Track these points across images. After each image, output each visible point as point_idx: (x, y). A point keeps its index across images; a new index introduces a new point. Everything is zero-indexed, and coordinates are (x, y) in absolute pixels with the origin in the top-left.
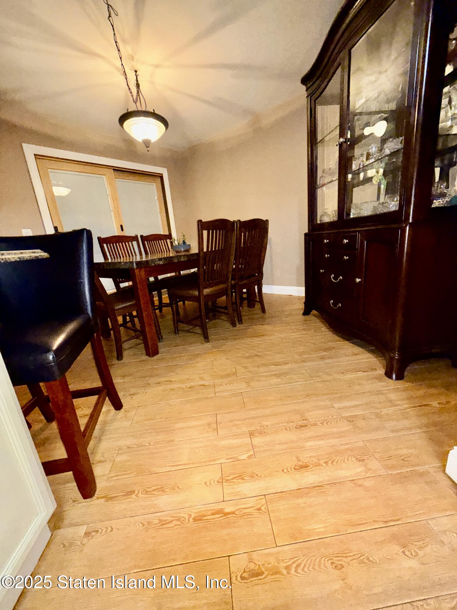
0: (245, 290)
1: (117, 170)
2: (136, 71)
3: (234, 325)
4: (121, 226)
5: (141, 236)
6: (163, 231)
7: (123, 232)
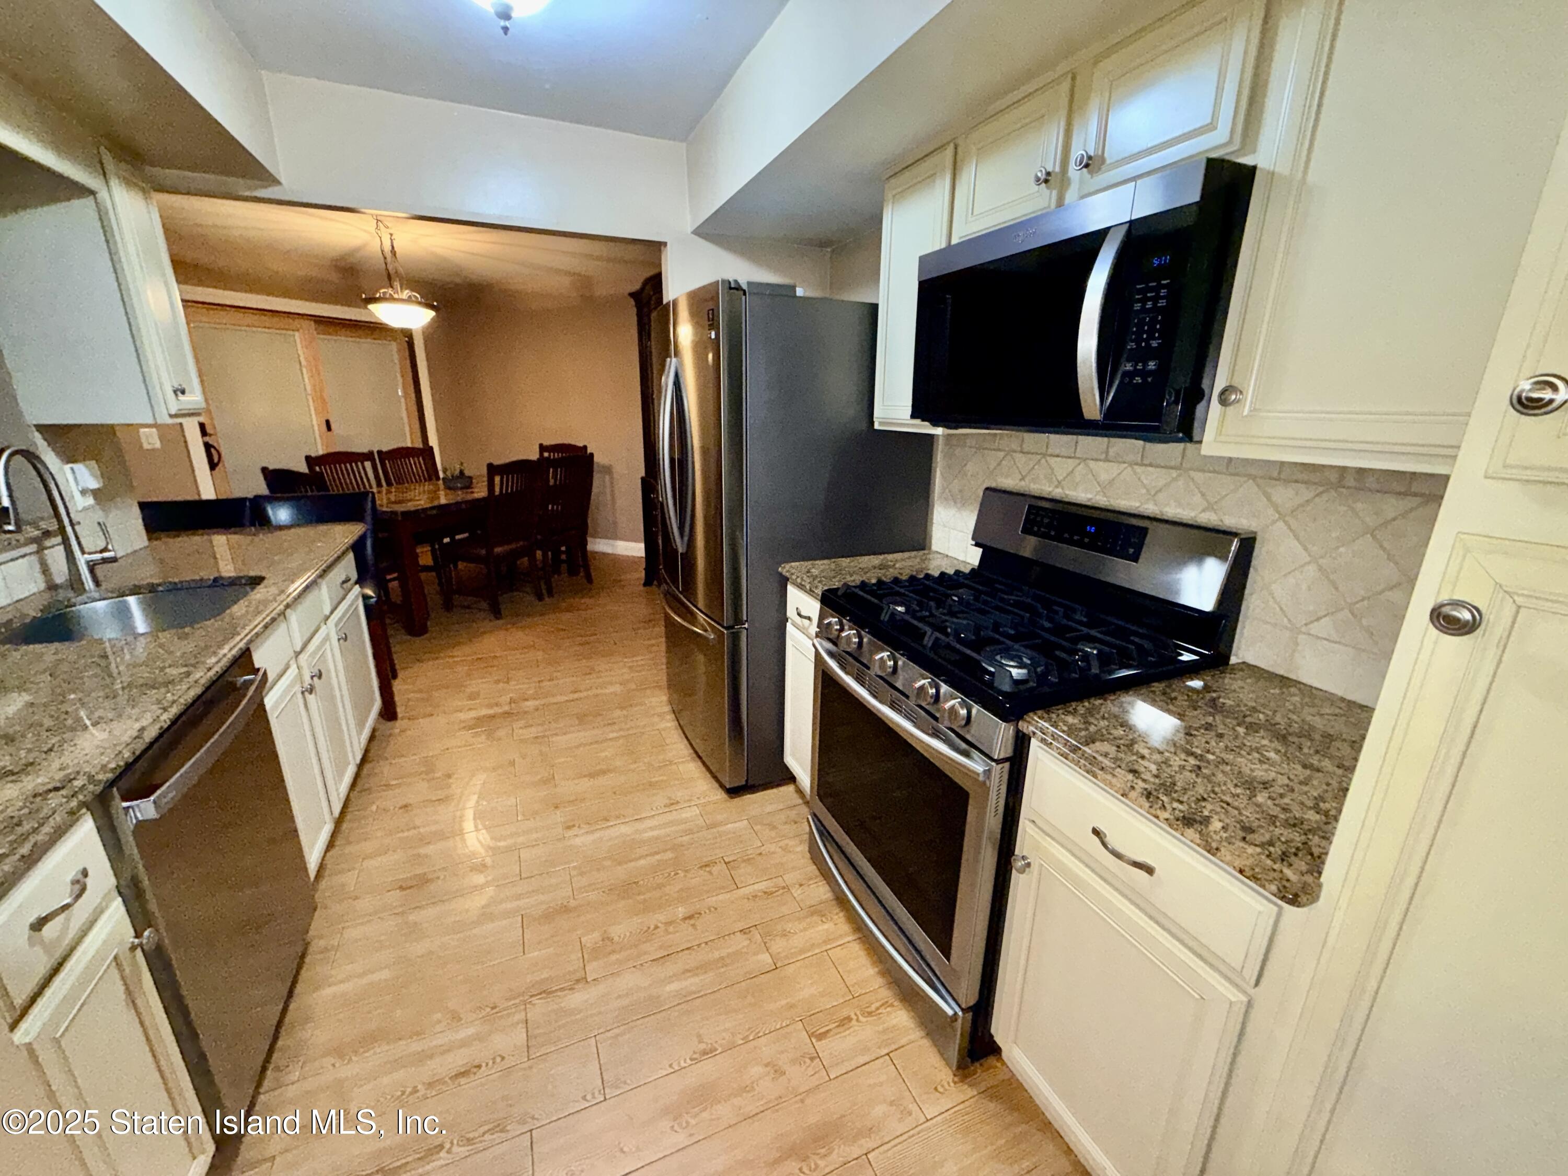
0: (563, 548)
1: (320, 321)
2: (391, 235)
3: (540, 598)
4: (328, 423)
5: (379, 452)
6: (412, 442)
7: (329, 433)
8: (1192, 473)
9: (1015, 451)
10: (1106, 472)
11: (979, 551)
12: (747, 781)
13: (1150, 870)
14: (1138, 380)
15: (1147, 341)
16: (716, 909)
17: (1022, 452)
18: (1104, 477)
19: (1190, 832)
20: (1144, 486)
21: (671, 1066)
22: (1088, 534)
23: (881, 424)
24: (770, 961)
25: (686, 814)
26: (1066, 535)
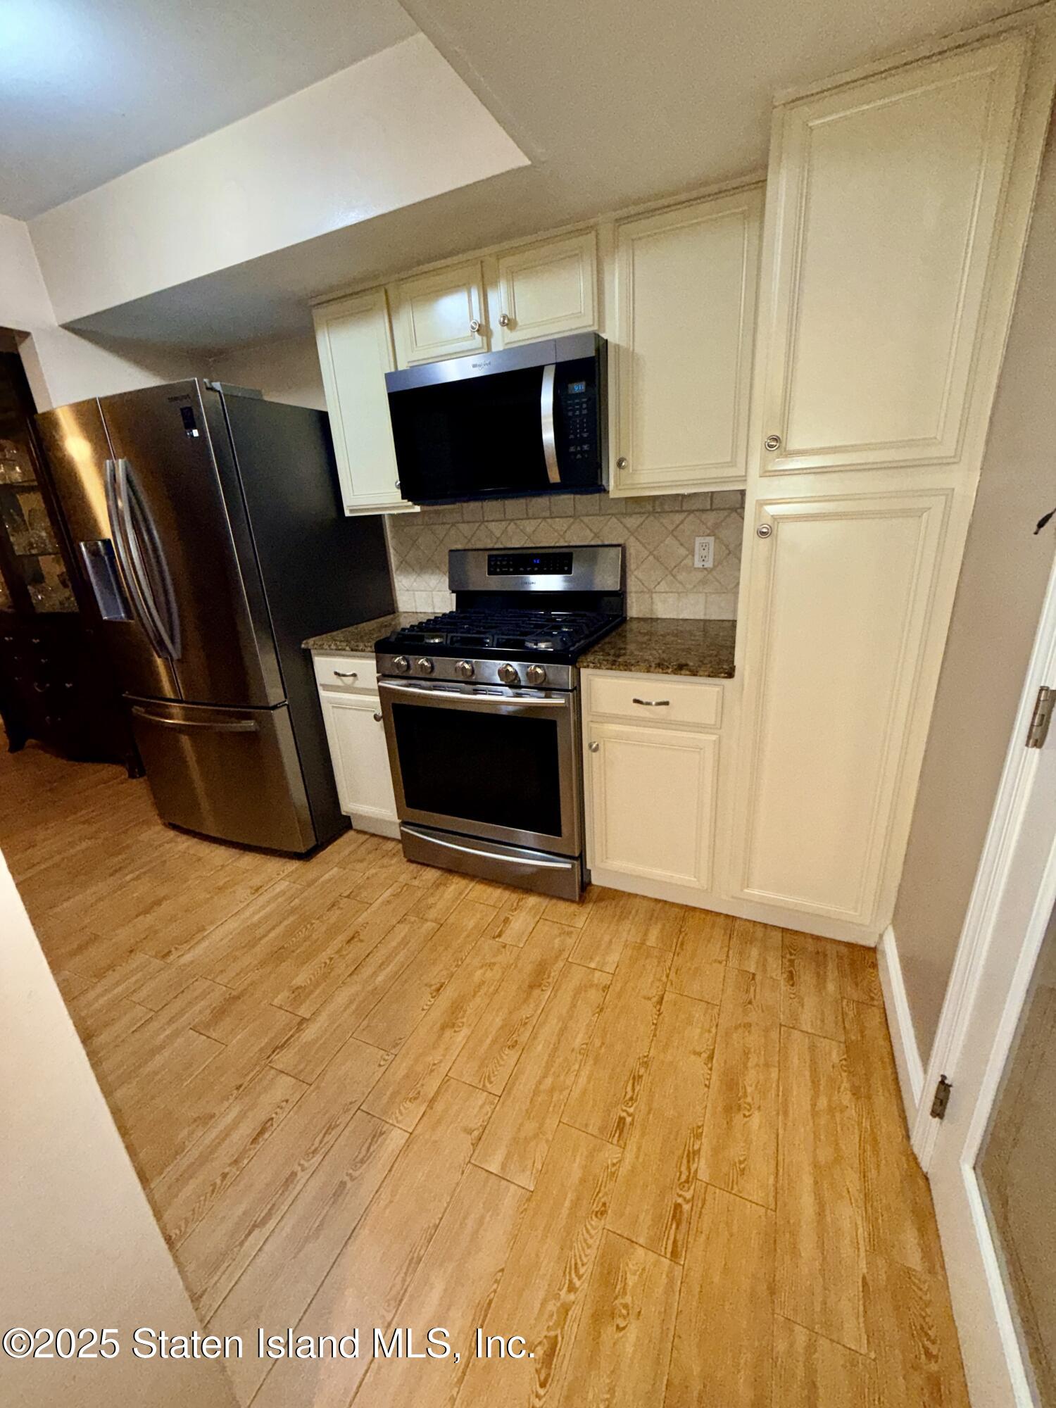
8: (582, 518)
9: (458, 523)
10: (529, 526)
11: (454, 595)
12: (317, 840)
13: (666, 703)
14: (579, 456)
15: (580, 433)
16: (367, 923)
17: (463, 522)
18: (529, 529)
19: (683, 672)
20: (556, 531)
21: (423, 1010)
22: (536, 565)
23: (351, 511)
24: (434, 924)
25: (278, 888)
26: (522, 569)
